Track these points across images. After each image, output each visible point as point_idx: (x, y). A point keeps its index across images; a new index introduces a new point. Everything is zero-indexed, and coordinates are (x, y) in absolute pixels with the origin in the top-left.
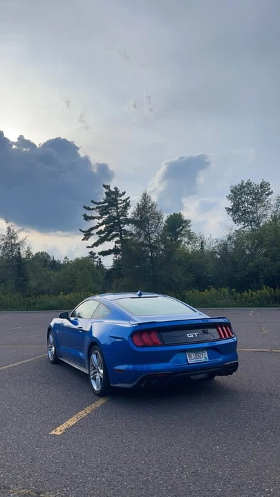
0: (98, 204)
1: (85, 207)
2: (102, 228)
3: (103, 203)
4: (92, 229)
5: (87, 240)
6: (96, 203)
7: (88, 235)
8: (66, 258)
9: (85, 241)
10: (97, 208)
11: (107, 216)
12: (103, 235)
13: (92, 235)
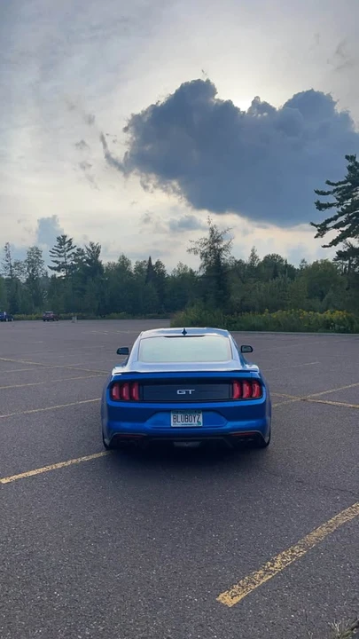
0: (336, 185)
1: (317, 192)
2: (342, 219)
3: (345, 182)
4: (329, 221)
5: (322, 236)
6: (333, 184)
7: (322, 230)
8: (303, 261)
9: (319, 239)
10: (335, 191)
11: (350, 201)
12: (344, 229)
13: (328, 229)
